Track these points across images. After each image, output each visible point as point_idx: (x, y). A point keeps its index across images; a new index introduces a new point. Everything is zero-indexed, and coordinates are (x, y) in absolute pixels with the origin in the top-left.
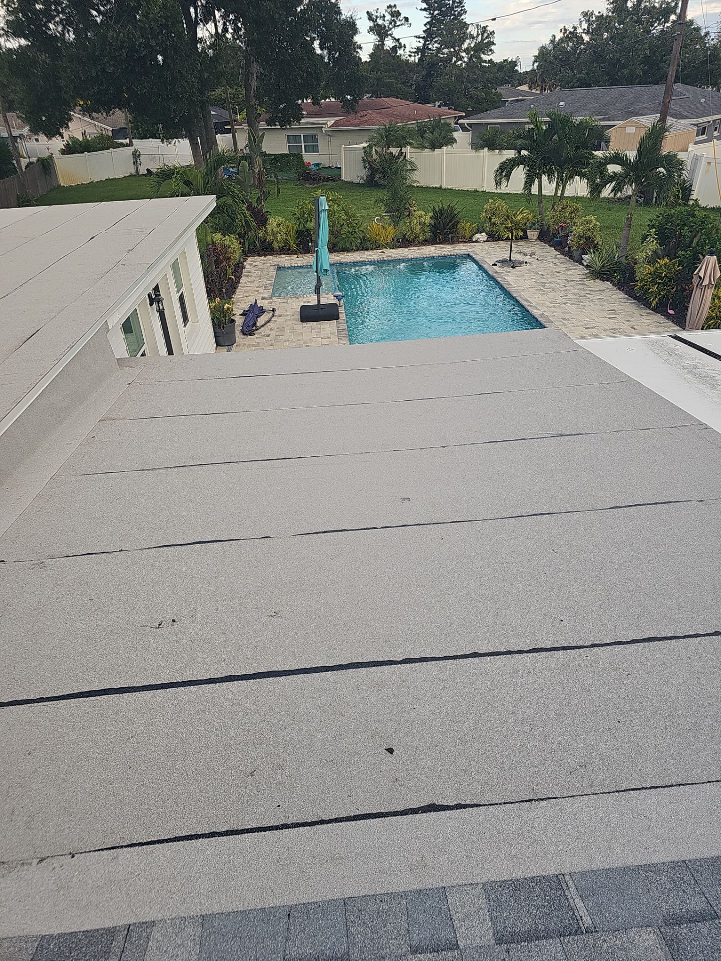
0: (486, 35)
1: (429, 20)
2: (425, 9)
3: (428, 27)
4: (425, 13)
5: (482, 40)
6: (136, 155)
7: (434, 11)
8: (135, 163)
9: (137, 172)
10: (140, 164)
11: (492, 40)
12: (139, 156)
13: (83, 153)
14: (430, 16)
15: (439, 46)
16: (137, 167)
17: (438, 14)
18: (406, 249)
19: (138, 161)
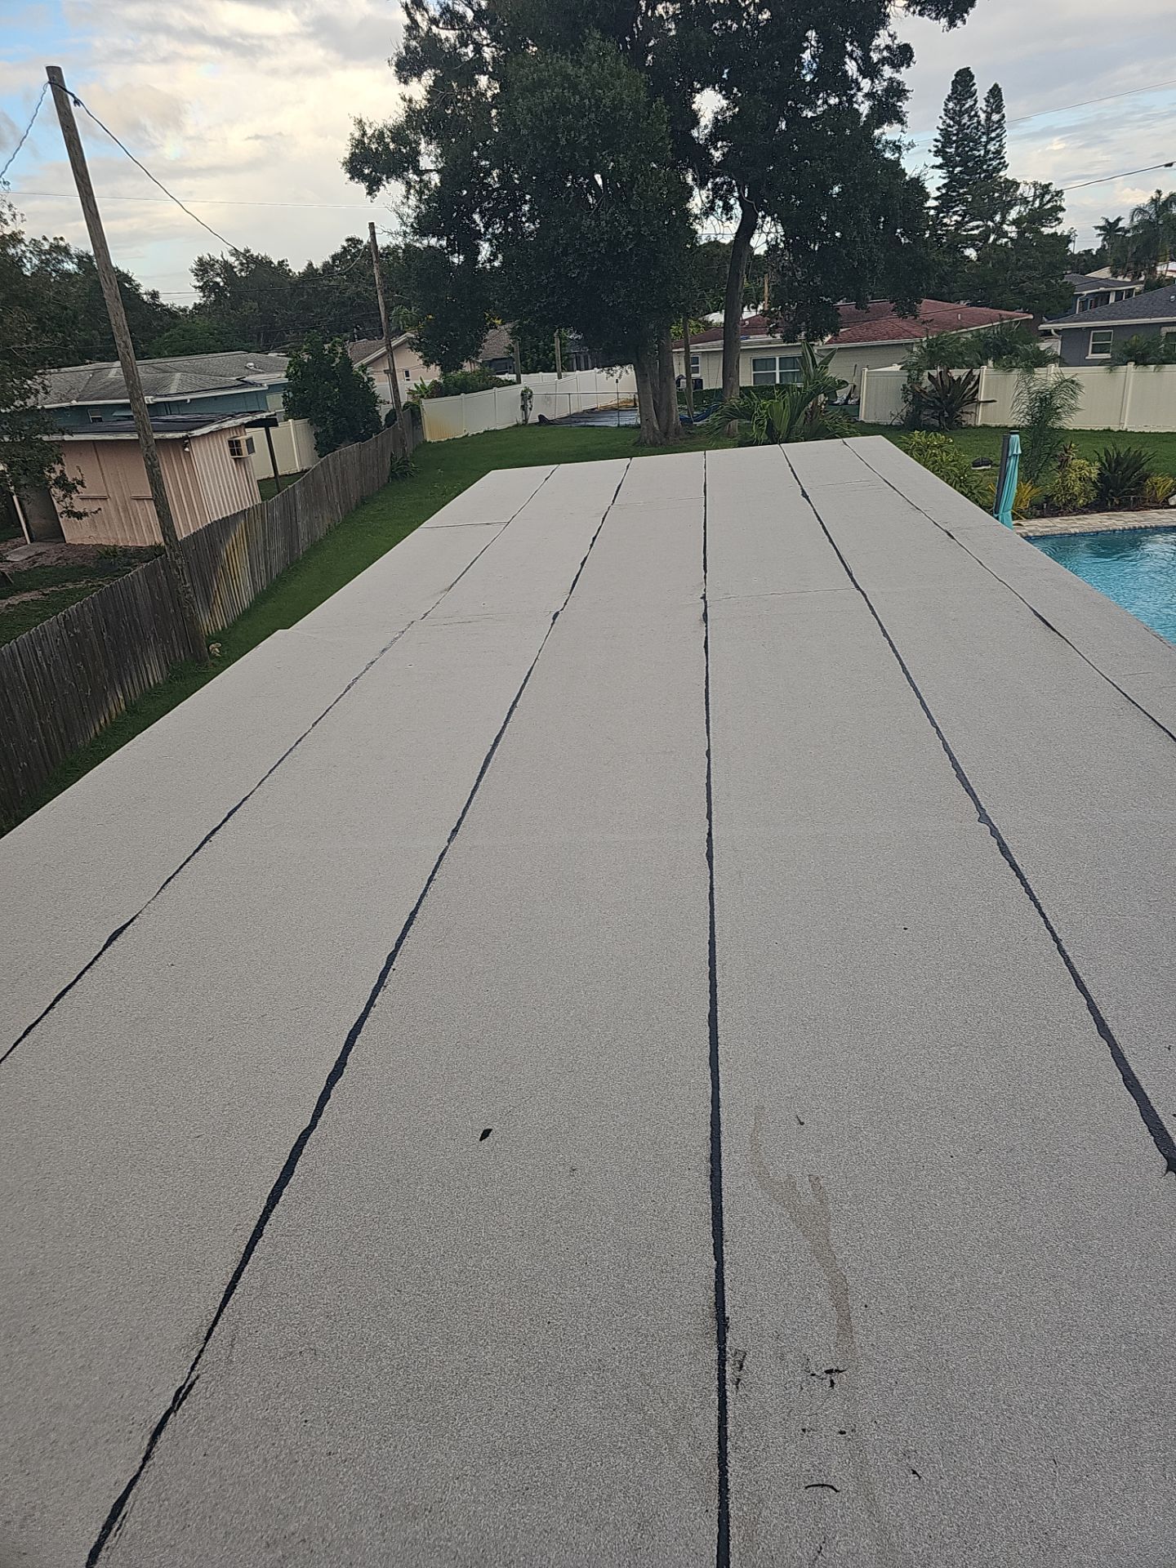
0: (1048, 197)
1: (946, 181)
2: (940, 167)
3: (944, 191)
4: (940, 172)
5: (1042, 205)
6: (526, 396)
7: (954, 167)
8: (523, 408)
9: (526, 420)
10: (531, 409)
11: (1059, 203)
12: (531, 396)
13: (459, 394)
14: (947, 175)
15: (959, 219)
16: (526, 413)
17: (961, 172)
18: (1057, 520)
19: (528, 404)
